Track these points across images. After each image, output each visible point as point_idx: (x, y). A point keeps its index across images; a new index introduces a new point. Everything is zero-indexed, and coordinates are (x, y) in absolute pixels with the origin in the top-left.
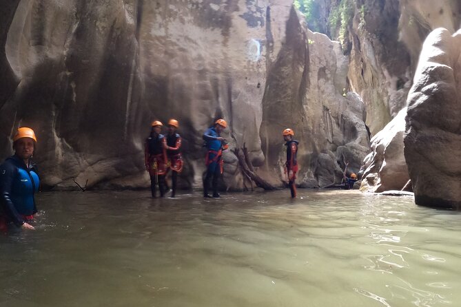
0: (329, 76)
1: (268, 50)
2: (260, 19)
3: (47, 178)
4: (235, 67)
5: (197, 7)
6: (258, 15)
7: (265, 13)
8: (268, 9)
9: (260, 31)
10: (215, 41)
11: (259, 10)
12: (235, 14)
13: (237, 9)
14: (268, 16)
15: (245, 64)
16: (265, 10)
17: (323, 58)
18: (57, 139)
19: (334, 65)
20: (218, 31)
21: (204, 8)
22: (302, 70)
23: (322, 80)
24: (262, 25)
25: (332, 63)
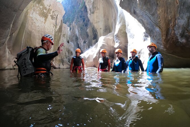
0: (65, 37)
1: (55, 28)
2: (55, 18)
3: (4, 64)
4: (47, 31)
5: (40, 10)
6: (54, 16)
7: (56, 16)
8: (57, 15)
9: (54, 21)
10: (42, 21)
11: (55, 15)
12: (49, 15)
13: (50, 13)
14: (57, 17)
15: (49, 30)
16: (56, 15)
17: (65, 31)
18: (7, 49)
19: (67, 34)
20: (44, 18)
21: (42, 10)
22: (60, 34)
23: (63, 38)
24: (55, 20)
25: (67, 33)
